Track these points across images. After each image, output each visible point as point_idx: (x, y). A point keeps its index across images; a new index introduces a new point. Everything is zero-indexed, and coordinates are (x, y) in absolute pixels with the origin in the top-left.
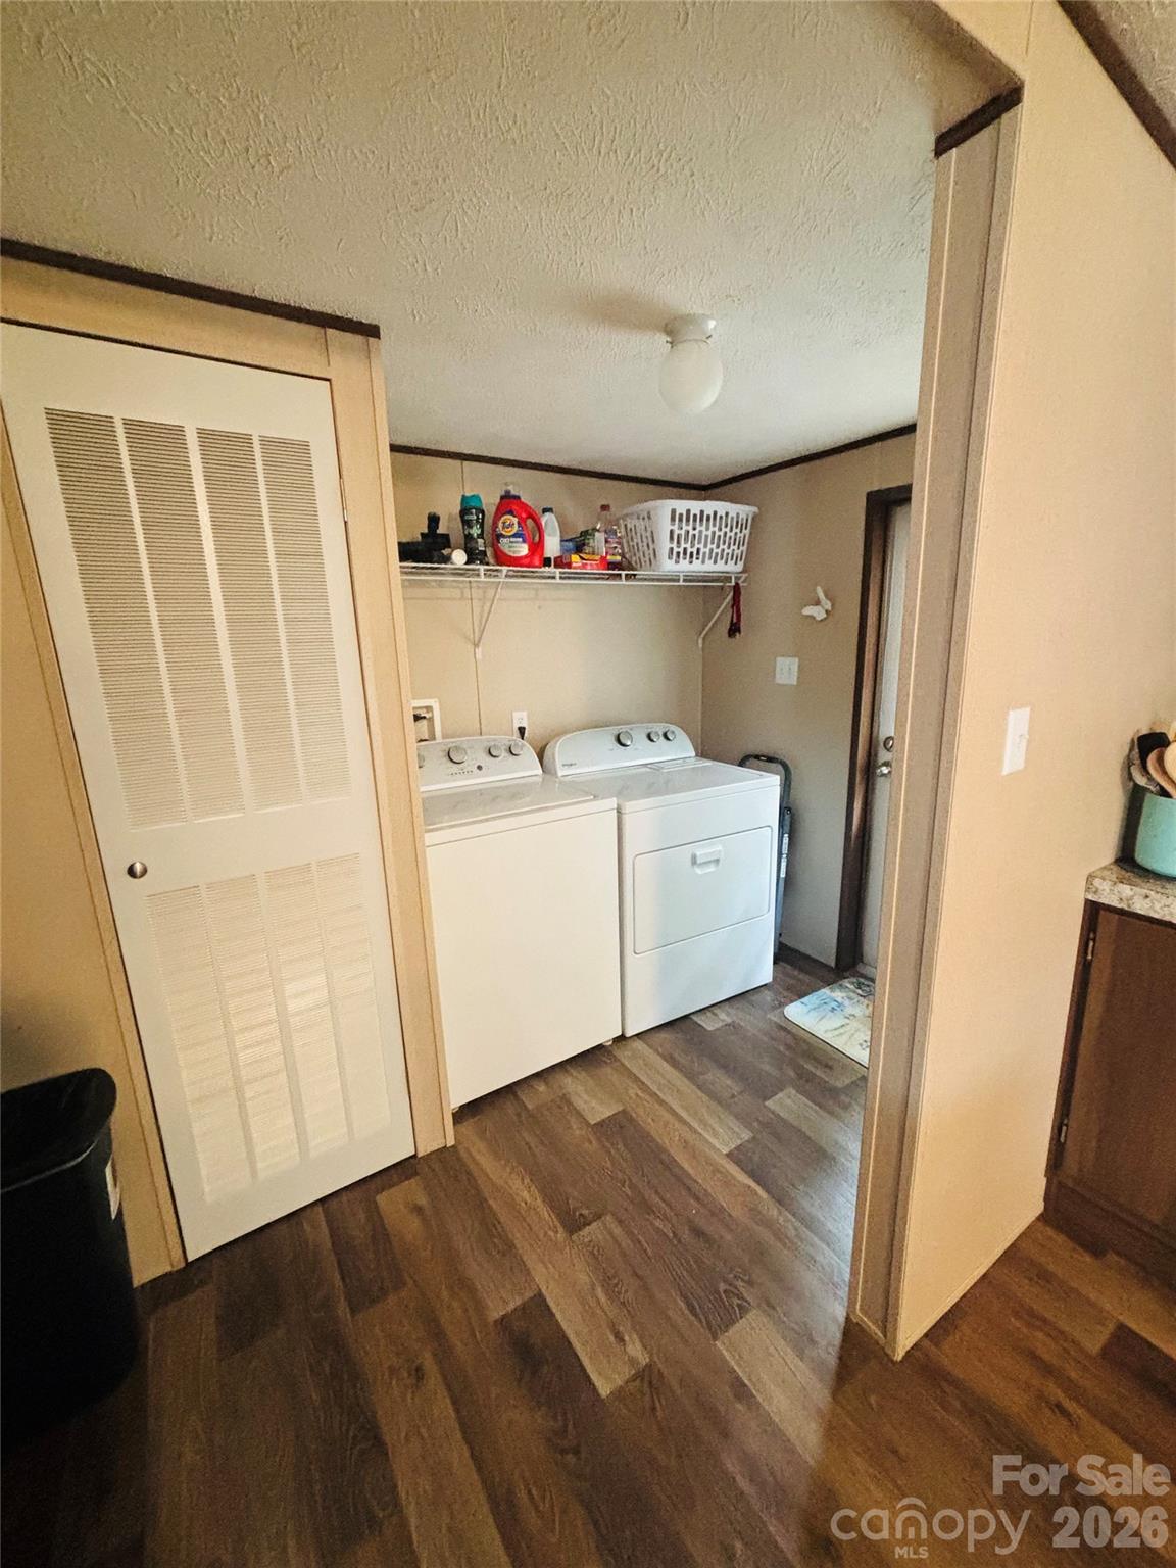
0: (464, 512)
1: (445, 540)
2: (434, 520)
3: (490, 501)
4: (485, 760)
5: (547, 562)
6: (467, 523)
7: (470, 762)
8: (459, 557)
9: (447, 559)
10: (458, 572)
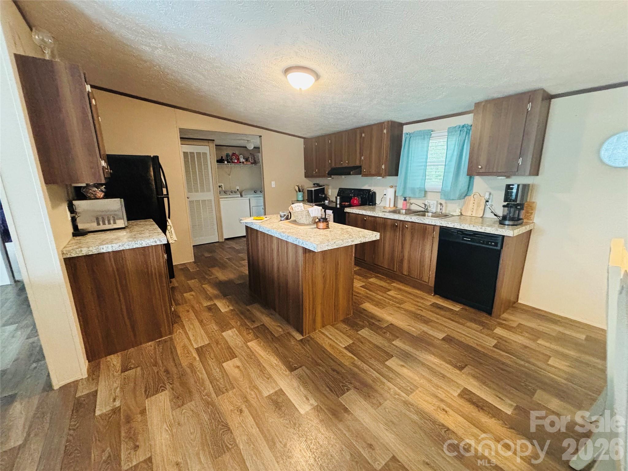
0: (227, 155)
1: (224, 160)
2: (222, 157)
3: (230, 154)
4: (231, 193)
5: (240, 162)
6: (227, 157)
7: (228, 193)
8: (226, 162)
9: (224, 163)
10: (226, 164)
